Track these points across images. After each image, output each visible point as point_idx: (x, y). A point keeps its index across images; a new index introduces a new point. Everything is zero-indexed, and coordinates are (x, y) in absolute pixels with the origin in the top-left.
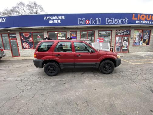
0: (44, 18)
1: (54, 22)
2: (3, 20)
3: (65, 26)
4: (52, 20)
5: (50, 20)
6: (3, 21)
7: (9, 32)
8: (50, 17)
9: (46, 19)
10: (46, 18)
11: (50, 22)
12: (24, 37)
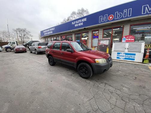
0: (72, 24)
1: (78, 25)
3: (86, 27)
5: (76, 24)
8: (76, 22)
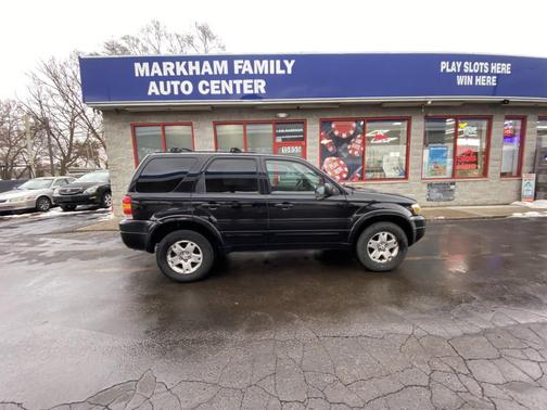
0: (442, 68)
1: (474, 81)
2: (283, 67)
3: (510, 99)
4: (469, 74)
5: (462, 73)
6: (283, 72)
7: (282, 115)
8: (462, 65)
9: (448, 70)
10: (450, 67)
11: (460, 80)
12: (331, 136)
